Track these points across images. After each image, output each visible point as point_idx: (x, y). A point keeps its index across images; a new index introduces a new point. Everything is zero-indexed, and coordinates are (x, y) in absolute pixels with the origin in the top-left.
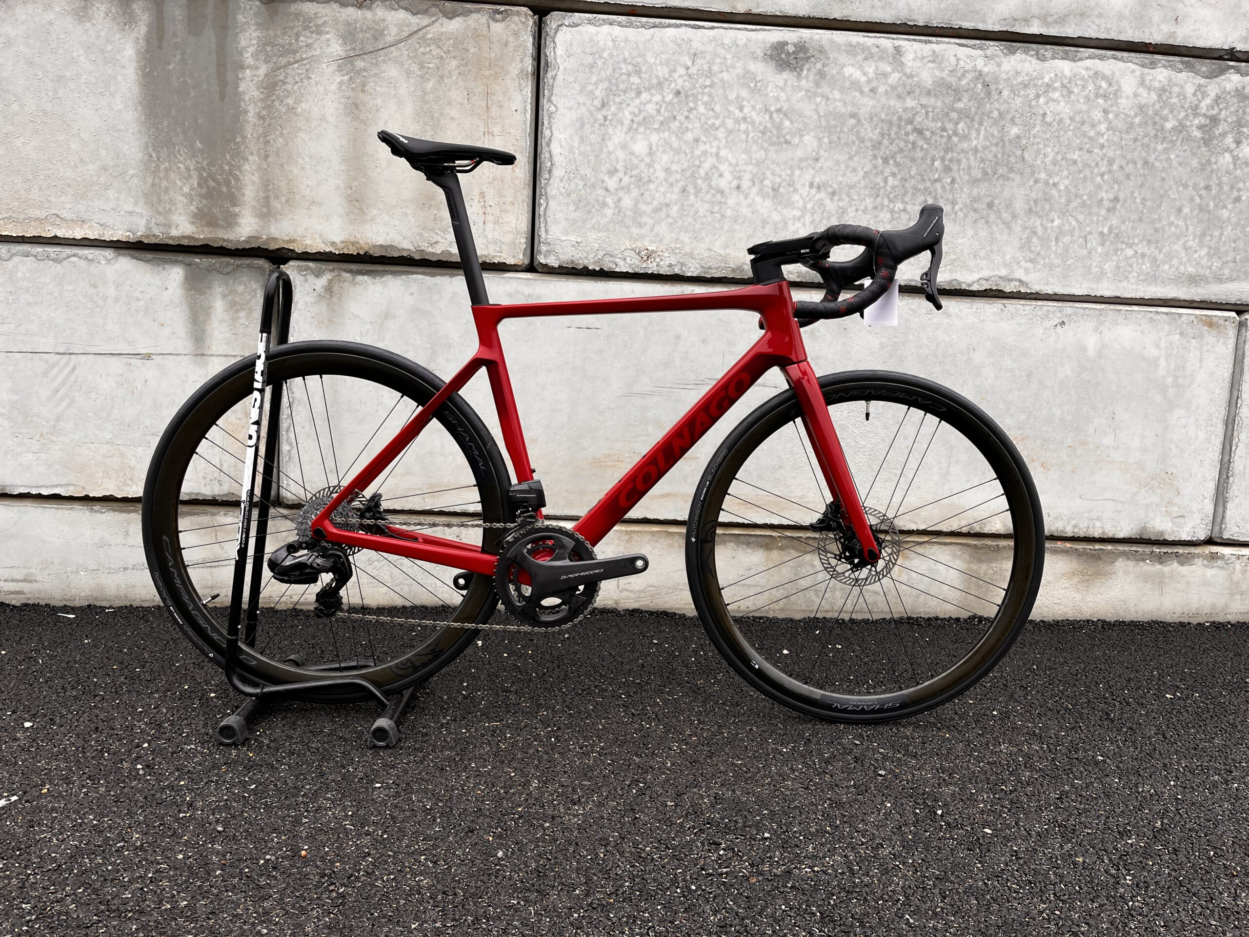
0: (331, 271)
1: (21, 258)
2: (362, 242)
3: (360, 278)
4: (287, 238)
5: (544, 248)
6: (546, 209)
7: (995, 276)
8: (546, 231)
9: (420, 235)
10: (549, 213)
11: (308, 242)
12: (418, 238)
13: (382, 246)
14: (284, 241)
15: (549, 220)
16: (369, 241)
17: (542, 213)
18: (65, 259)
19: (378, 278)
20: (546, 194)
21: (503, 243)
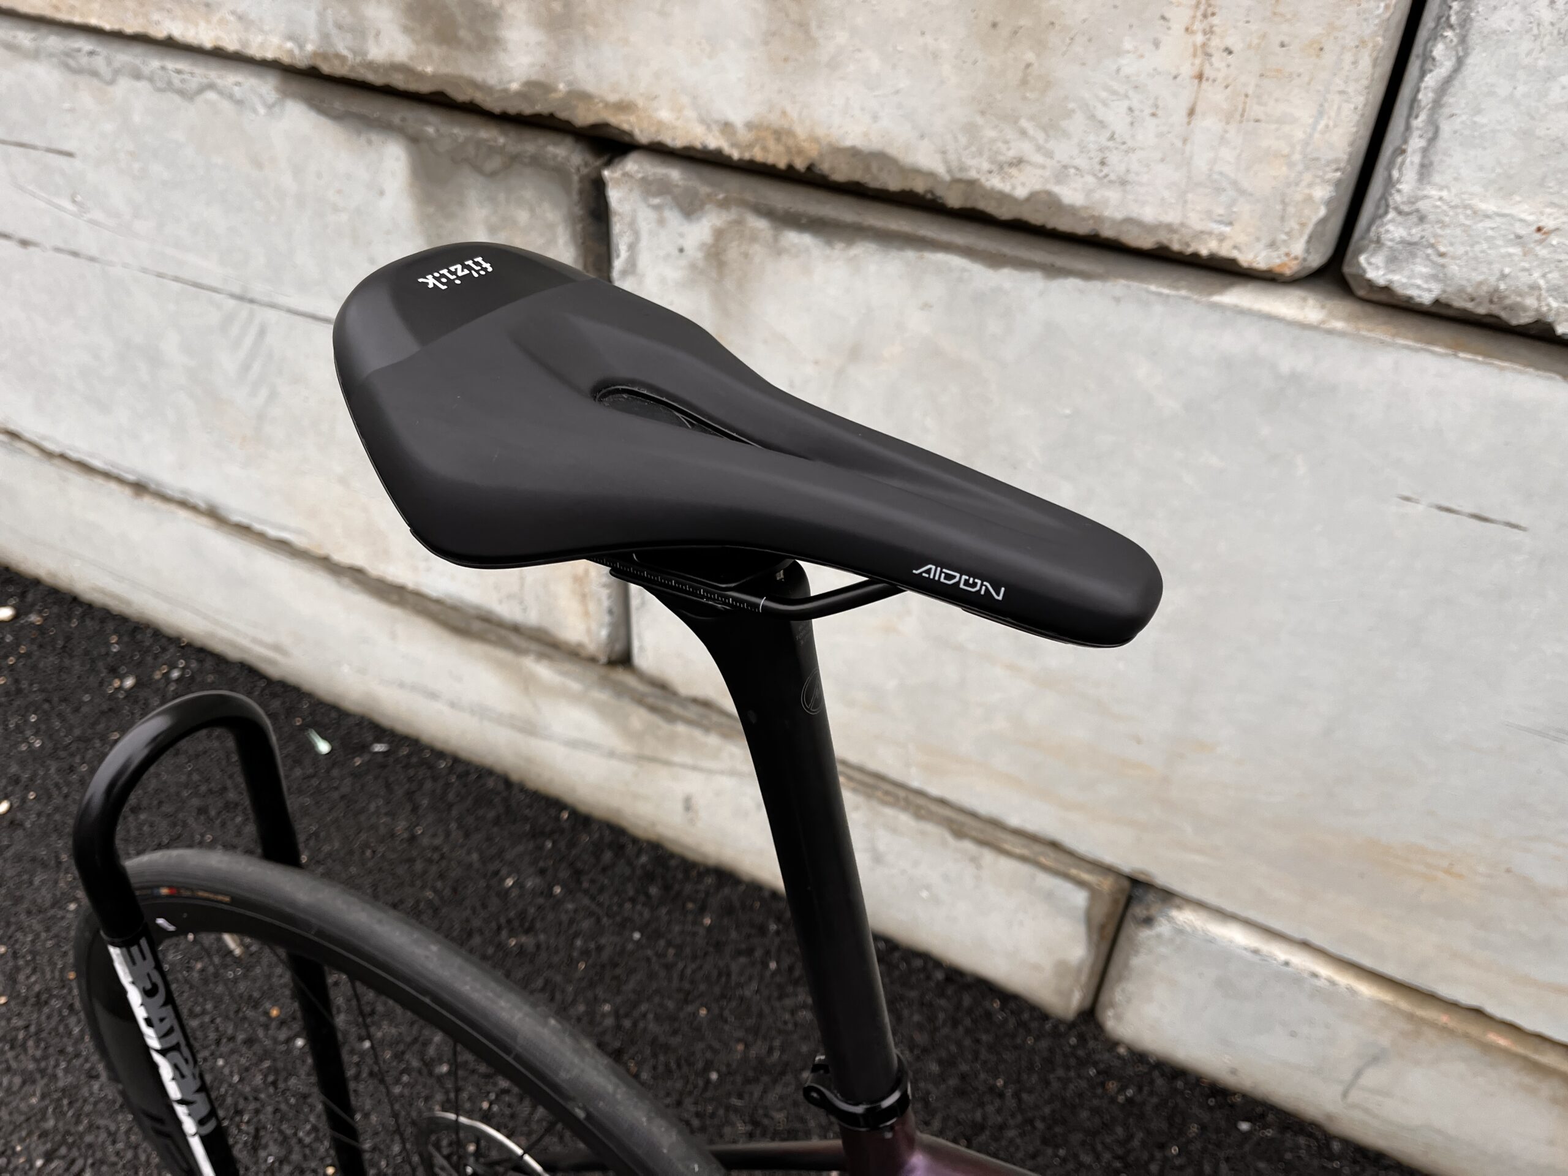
0: (724, 205)
2: (801, 132)
3: (793, 238)
4: (613, 98)
5: (1393, 230)
6: (1448, 81)
8: (1425, 170)
9: (971, 129)
10: (1457, 101)
11: (665, 114)
12: (963, 140)
13: (854, 153)
14: (607, 105)
15: (1446, 128)
16: (821, 132)
17: (1426, 97)
19: (839, 246)
20: (1466, 21)
21: (1242, 192)
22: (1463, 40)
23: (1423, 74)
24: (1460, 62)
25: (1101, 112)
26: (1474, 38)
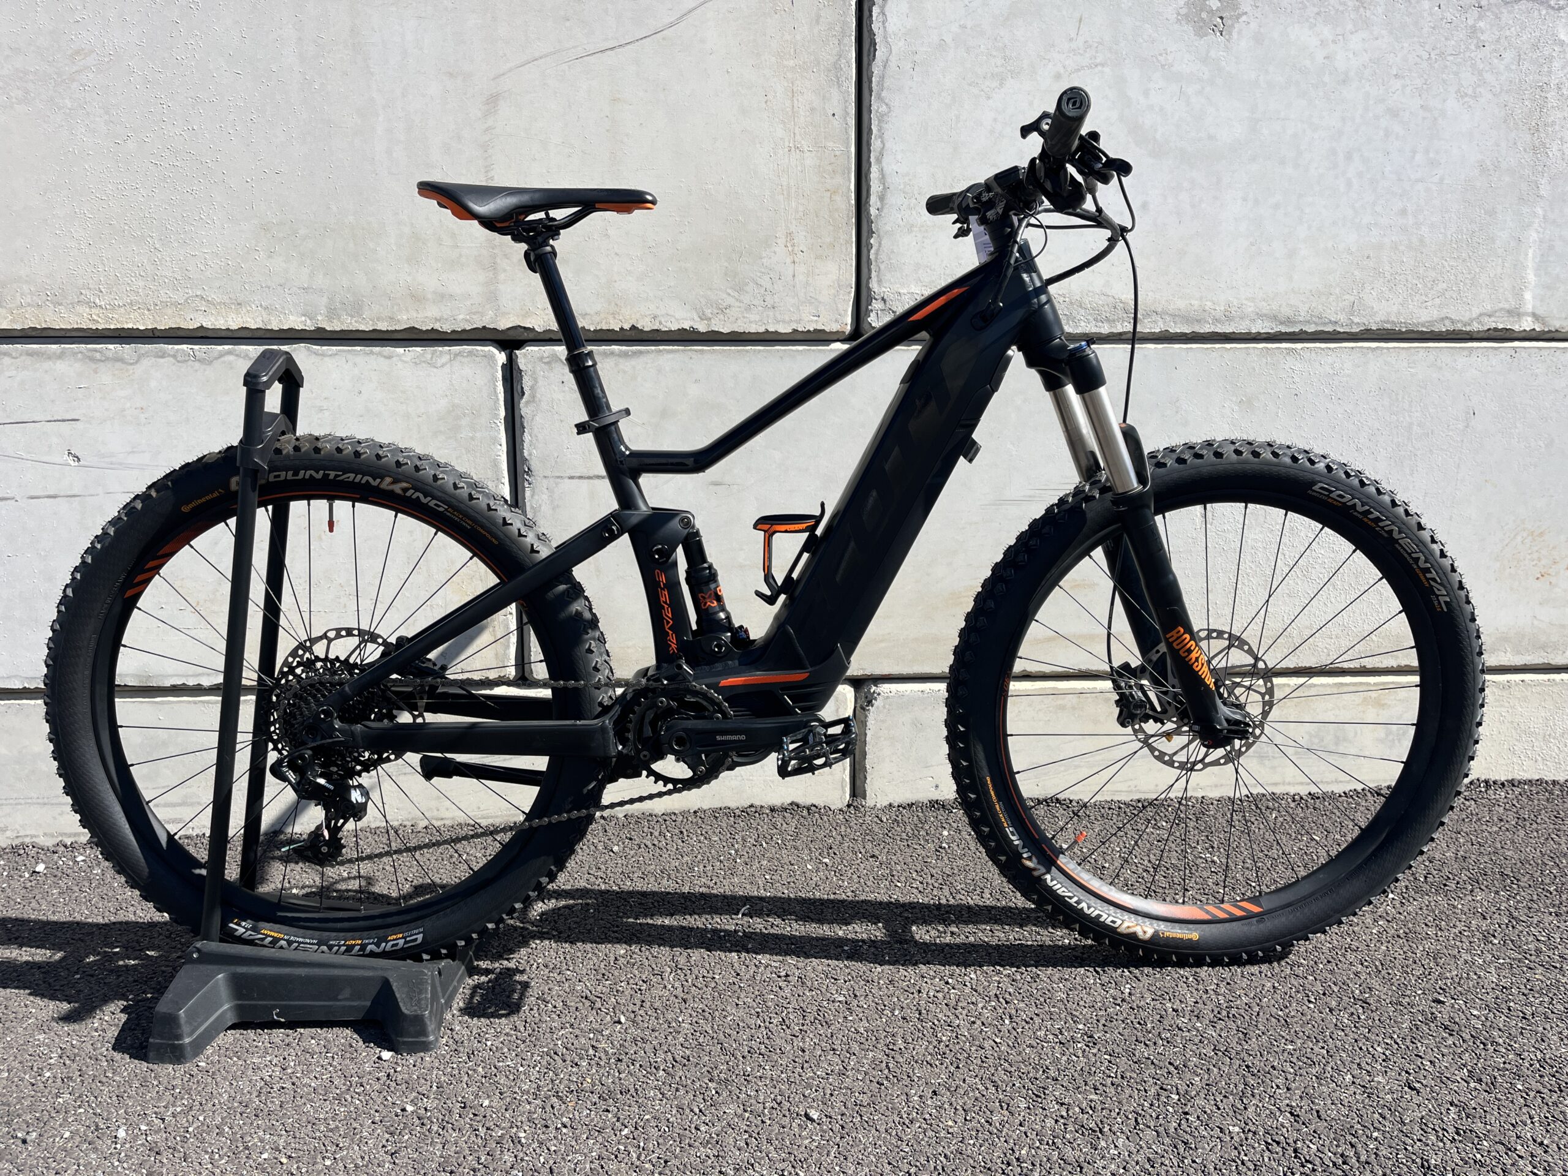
1: (154, 359)
5: (874, 304)
6: (878, 250)
7: (1502, 309)
8: (880, 281)
9: (706, 297)
10: (883, 256)
12: (703, 302)
15: (882, 267)
17: (872, 258)
18: (217, 358)
20: (878, 229)
21: (820, 302)
22: (879, 236)
23: (869, 251)
24: (880, 244)
25: (759, 281)
26: (882, 233)
